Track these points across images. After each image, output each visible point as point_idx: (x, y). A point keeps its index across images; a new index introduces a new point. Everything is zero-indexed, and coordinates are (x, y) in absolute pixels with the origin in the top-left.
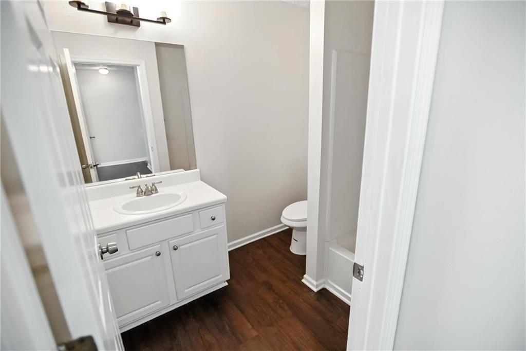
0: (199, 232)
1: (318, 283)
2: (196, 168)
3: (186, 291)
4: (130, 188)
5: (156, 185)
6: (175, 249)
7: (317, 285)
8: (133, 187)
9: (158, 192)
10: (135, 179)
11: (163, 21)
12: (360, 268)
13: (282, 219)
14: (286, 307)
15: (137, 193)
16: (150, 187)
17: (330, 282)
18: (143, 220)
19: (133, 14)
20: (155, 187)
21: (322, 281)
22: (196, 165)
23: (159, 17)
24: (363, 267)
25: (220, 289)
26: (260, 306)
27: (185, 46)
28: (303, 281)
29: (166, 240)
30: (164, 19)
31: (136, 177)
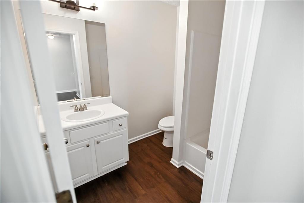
0: (112, 133)
1: (179, 163)
2: (110, 96)
3: (103, 168)
4: (71, 106)
5: (86, 105)
6: (98, 143)
7: (179, 164)
8: (73, 106)
9: (87, 109)
10: (73, 101)
11: (94, 8)
12: (211, 153)
13: (159, 126)
14: (161, 177)
15: (75, 110)
16: (83, 106)
17: (186, 162)
18: (79, 125)
19: (76, 3)
20: (86, 106)
21: (182, 161)
22: (110, 94)
23: (91, 6)
24: (213, 152)
25: (123, 166)
26: (146, 177)
27: (105, 24)
28: (171, 162)
29: (93, 137)
30: (94, 7)
31: (73, 100)
